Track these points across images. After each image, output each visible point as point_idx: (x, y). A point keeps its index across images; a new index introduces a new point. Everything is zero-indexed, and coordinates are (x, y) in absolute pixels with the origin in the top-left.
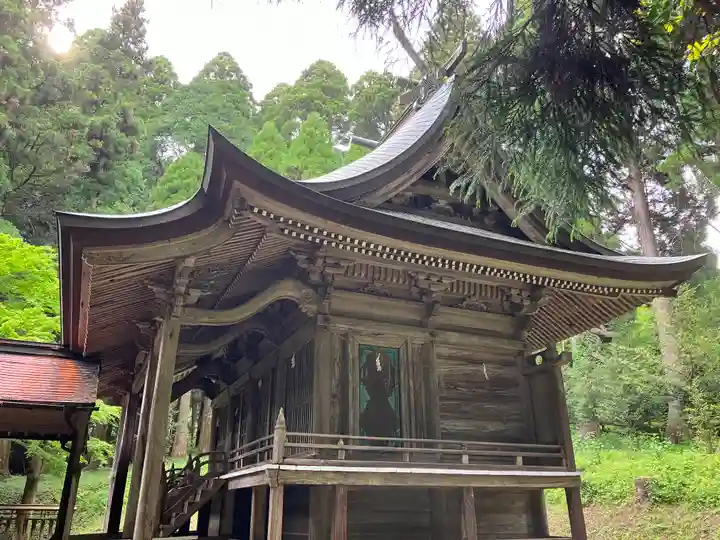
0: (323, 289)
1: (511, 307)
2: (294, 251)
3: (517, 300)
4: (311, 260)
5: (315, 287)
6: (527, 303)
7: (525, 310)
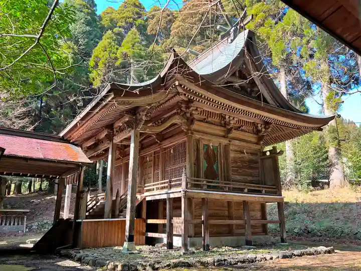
0: (191, 121)
1: (256, 131)
3: (260, 128)
4: (188, 108)
6: (263, 130)
7: (263, 132)
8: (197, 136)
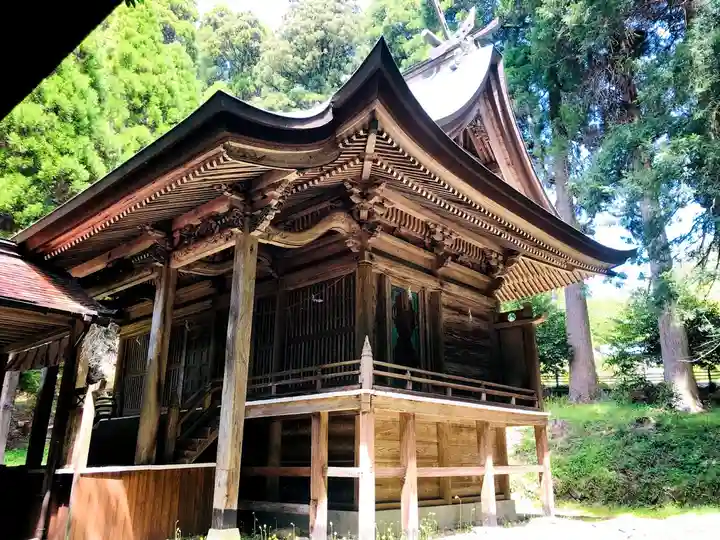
1: (487, 268)
2: (351, 184)
3: (494, 263)
4: (365, 196)
5: (361, 223)
6: (501, 267)
7: (499, 272)
8: (381, 265)
